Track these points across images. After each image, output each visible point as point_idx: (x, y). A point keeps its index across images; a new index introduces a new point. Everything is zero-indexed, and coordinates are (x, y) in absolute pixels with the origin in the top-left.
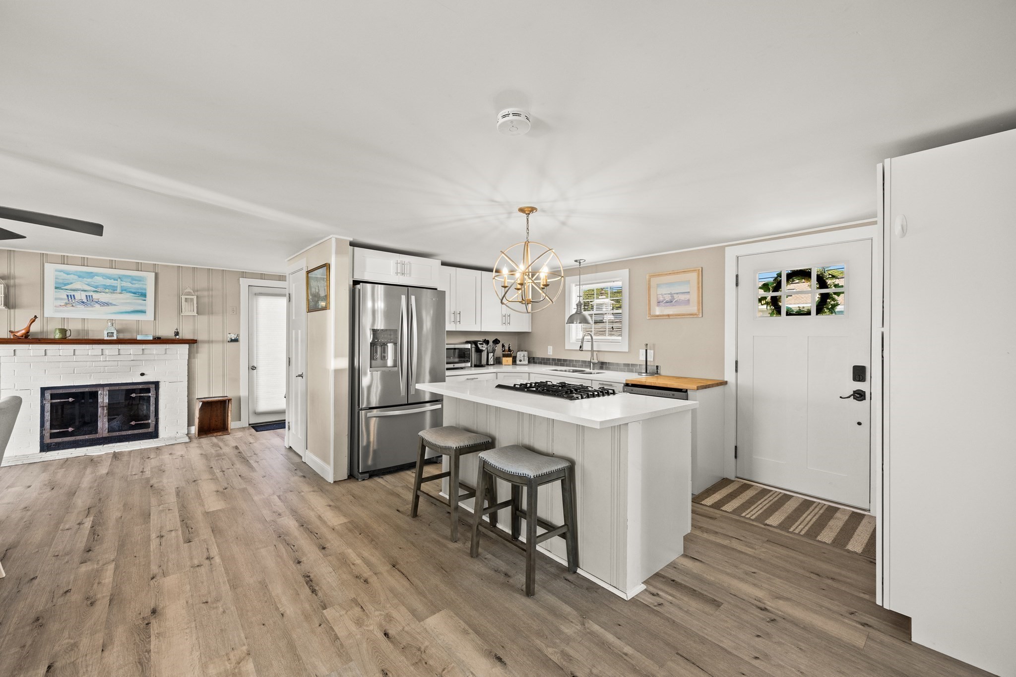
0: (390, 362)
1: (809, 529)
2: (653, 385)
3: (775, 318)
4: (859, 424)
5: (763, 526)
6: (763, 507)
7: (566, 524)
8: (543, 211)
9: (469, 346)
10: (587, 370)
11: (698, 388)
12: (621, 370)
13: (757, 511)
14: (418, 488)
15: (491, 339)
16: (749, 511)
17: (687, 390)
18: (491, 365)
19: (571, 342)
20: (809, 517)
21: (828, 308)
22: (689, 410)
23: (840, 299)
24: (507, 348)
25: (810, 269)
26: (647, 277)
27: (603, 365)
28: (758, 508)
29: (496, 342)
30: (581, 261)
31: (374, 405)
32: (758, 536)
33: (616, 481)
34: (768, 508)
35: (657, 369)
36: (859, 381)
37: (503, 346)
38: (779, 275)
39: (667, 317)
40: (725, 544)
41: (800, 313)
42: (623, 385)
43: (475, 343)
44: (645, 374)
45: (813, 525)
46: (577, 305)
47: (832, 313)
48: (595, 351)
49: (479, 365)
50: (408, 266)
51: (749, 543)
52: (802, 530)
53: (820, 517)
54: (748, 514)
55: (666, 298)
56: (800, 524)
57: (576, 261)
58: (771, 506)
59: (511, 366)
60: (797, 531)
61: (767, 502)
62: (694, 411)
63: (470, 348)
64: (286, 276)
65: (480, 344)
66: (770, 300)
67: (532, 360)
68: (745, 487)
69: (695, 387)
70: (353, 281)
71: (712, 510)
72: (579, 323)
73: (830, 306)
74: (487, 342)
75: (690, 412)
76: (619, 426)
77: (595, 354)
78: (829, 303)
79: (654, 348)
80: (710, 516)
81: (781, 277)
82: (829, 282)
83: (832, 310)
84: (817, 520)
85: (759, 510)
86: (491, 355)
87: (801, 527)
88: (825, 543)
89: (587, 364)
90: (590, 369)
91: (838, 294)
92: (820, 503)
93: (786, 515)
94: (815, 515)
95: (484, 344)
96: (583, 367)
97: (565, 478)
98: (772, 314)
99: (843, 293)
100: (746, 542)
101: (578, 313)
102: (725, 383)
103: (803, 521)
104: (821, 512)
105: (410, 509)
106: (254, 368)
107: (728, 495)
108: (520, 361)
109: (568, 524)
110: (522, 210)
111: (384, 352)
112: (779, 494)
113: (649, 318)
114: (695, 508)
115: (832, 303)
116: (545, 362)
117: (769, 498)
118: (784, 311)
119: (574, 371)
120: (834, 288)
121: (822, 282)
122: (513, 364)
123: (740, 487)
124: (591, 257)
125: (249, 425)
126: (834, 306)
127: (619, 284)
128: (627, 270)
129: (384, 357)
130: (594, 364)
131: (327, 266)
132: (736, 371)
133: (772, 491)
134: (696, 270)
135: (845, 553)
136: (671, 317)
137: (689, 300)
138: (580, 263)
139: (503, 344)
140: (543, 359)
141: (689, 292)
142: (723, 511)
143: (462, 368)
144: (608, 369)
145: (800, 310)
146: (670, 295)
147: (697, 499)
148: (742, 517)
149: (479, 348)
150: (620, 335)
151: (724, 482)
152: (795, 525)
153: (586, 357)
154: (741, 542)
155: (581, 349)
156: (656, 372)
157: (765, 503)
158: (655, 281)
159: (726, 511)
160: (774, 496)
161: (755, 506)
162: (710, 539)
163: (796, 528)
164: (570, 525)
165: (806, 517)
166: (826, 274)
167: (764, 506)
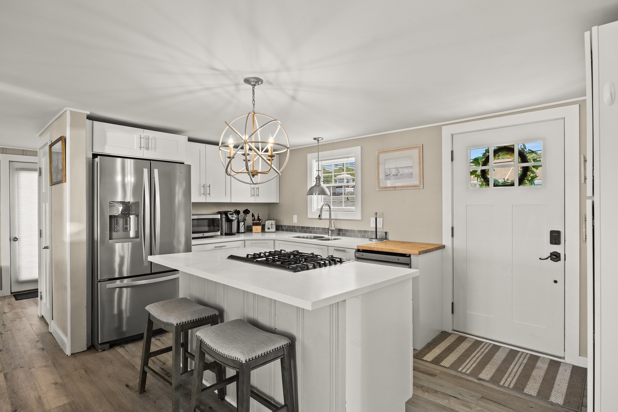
0: (132, 234)
1: (517, 381)
2: (380, 250)
3: (485, 188)
4: (556, 282)
5: (477, 381)
6: (476, 360)
7: (286, 405)
8: (270, 83)
9: (219, 216)
10: (326, 236)
11: (420, 253)
12: (356, 236)
13: (472, 365)
14: (145, 363)
15: (241, 209)
16: (464, 364)
17: (410, 255)
18: (242, 233)
19: (313, 211)
20: (516, 368)
21: (528, 180)
22: (411, 278)
23: (538, 172)
24: (256, 218)
25: (513, 145)
26: (376, 153)
27: (340, 232)
28: (472, 361)
29: (246, 212)
30: (320, 139)
31: (125, 275)
32: (473, 393)
33: (334, 360)
34: (480, 361)
35: (386, 235)
36: (555, 244)
37: (253, 215)
38: (487, 151)
39: (394, 189)
40: (444, 405)
41: (505, 185)
42: (354, 251)
43: (226, 213)
44: (375, 240)
45: (519, 376)
46: (316, 178)
47: (531, 184)
48: (333, 219)
49: (230, 233)
50: (153, 141)
51: (465, 401)
52: (510, 383)
53: (525, 367)
54: (463, 369)
55: (392, 172)
56: (509, 376)
57: (315, 139)
58: (483, 358)
59: (261, 234)
60: (506, 385)
61: (479, 354)
62: (415, 280)
63: (219, 218)
64: (37, 151)
65: (230, 214)
66: (480, 173)
67: (279, 228)
68: (461, 339)
69: (417, 252)
70: (93, 154)
71: (432, 366)
72: (318, 194)
73: (530, 178)
74: (238, 212)
75: (411, 280)
76: (337, 304)
77: (332, 221)
78: (529, 175)
79: (382, 216)
80: (431, 373)
81: (489, 153)
82: (529, 156)
83: (532, 181)
84: (523, 370)
85: (473, 364)
86: (242, 224)
87: (509, 379)
88: (531, 396)
89: (326, 231)
90: (329, 236)
91: (536, 167)
92: (523, 352)
93: (496, 367)
94: (520, 366)
95: (234, 214)
96: (323, 234)
97: (284, 356)
98: (481, 186)
99: (541, 166)
100: (463, 400)
101: (318, 185)
102: (443, 247)
103: (511, 373)
104: (525, 361)
105: (138, 385)
106: (16, 239)
107: (446, 348)
108: (269, 229)
109: (288, 404)
110: (247, 81)
111: (126, 224)
112: (489, 345)
113: (377, 190)
114: (417, 365)
115: (532, 175)
116: (291, 229)
117: (481, 349)
118: (491, 183)
119: (315, 238)
120: (533, 162)
121: (523, 157)
122: (262, 232)
123: (457, 339)
124: (327, 136)
125: (11, 293)
126: (533, 178)
127: (352, 160)
128: (360, 147)
129: (126, 228)
130: (332, 231)
131: (63, 139)
132: (453, 236)
133: (483, 342)
134: (417, 147)
135: (550, 406)
136: (396, 189)
137: (412, 174)
138: (318, 141)
139: (253, 214)
140: (289, 227)
141: (411, 167)
142: (442, 366)
143: (212, 237)
144: (344, 235)
145: (505, 181)
146: (396, 169)
147: (418, 355)
148: (459, 372)
149: (229, 218)
150: (353, 205)
151: (444, 335)
152: (504, 378)
153: (325, 225)
154: (459, 400)
155: (320, 218)
156: (385, 238)
157: (477, 356)
158: (383, 157)
159: (444, 367)
160: (485, 347)
161: (470, 359)
162: (431, 399)
163: (506, 381)
164: (289, 406)
165: (513, 368)
166: (527, 150)
167: (477, 358)
